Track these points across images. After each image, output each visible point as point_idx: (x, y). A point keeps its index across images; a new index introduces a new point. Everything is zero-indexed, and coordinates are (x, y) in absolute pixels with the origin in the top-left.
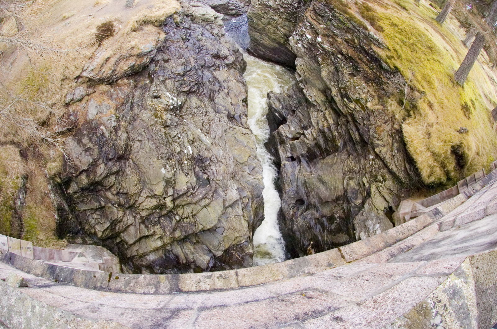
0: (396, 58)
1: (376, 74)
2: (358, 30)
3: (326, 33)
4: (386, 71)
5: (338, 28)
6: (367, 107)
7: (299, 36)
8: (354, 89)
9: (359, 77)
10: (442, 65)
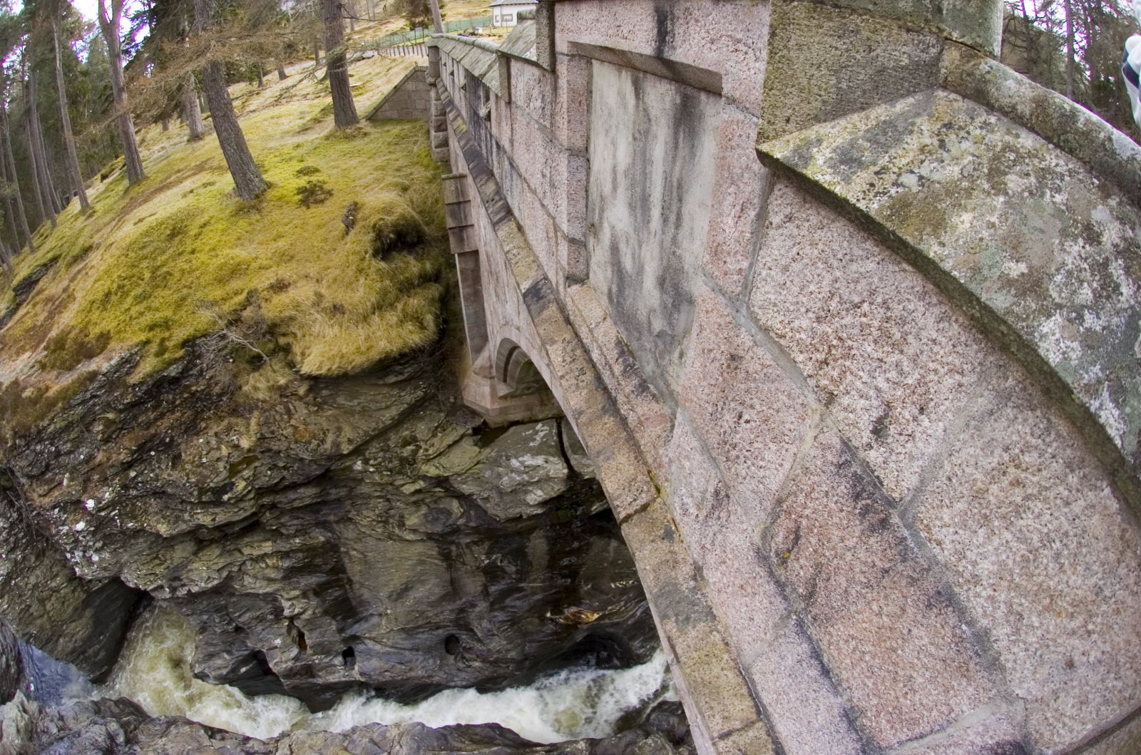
0: (167, 334)
1: (186, 399)
2: (93, 397)
3: (81, 479)
4: (184, 373)
5: (77, 443)
6: (249, 450)
7: (75, 548)
8: (205, 468)
9: (183, 446)
10: (212, 222)
